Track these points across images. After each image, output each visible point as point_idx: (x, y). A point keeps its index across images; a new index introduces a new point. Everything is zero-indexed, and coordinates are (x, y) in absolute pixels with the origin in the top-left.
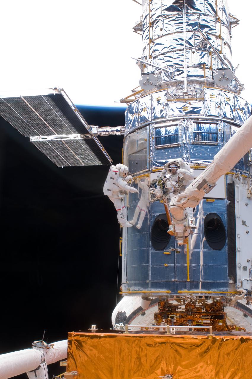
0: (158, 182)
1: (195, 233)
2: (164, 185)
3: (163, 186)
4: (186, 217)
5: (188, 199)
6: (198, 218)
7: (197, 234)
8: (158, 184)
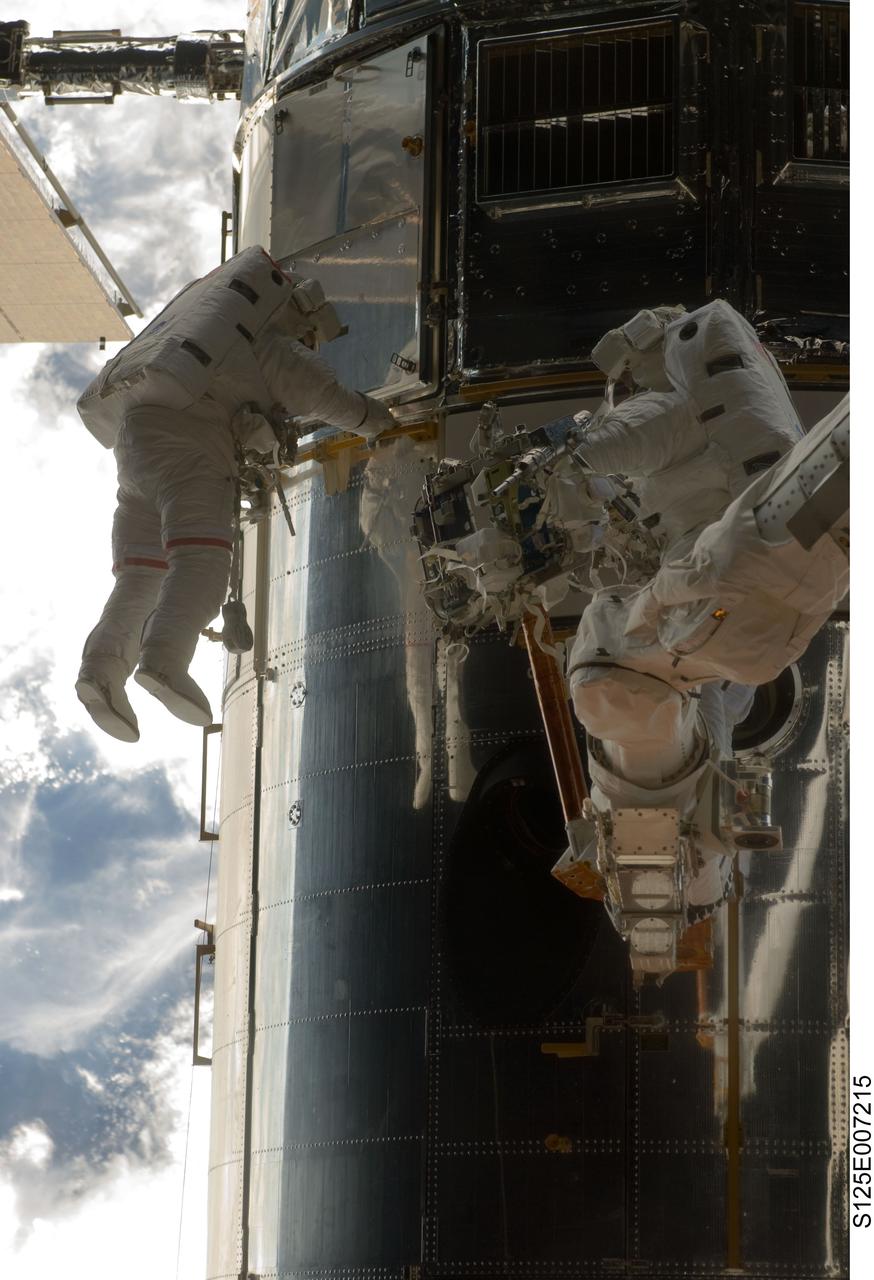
0: (487, 475)
1: (792, 897)
2: (534, 500)
3: (525, 505)
4: (698, 756)
5: (721, 619)
6: (816, 773)
7: (805, 904)
8: (484, 490)
